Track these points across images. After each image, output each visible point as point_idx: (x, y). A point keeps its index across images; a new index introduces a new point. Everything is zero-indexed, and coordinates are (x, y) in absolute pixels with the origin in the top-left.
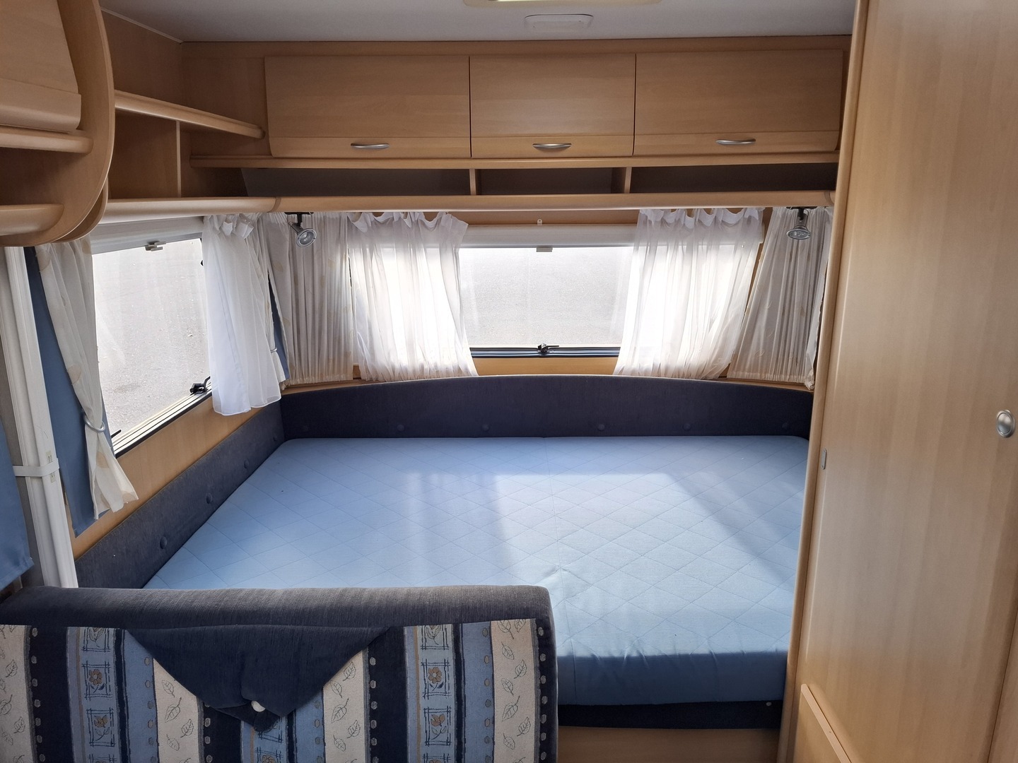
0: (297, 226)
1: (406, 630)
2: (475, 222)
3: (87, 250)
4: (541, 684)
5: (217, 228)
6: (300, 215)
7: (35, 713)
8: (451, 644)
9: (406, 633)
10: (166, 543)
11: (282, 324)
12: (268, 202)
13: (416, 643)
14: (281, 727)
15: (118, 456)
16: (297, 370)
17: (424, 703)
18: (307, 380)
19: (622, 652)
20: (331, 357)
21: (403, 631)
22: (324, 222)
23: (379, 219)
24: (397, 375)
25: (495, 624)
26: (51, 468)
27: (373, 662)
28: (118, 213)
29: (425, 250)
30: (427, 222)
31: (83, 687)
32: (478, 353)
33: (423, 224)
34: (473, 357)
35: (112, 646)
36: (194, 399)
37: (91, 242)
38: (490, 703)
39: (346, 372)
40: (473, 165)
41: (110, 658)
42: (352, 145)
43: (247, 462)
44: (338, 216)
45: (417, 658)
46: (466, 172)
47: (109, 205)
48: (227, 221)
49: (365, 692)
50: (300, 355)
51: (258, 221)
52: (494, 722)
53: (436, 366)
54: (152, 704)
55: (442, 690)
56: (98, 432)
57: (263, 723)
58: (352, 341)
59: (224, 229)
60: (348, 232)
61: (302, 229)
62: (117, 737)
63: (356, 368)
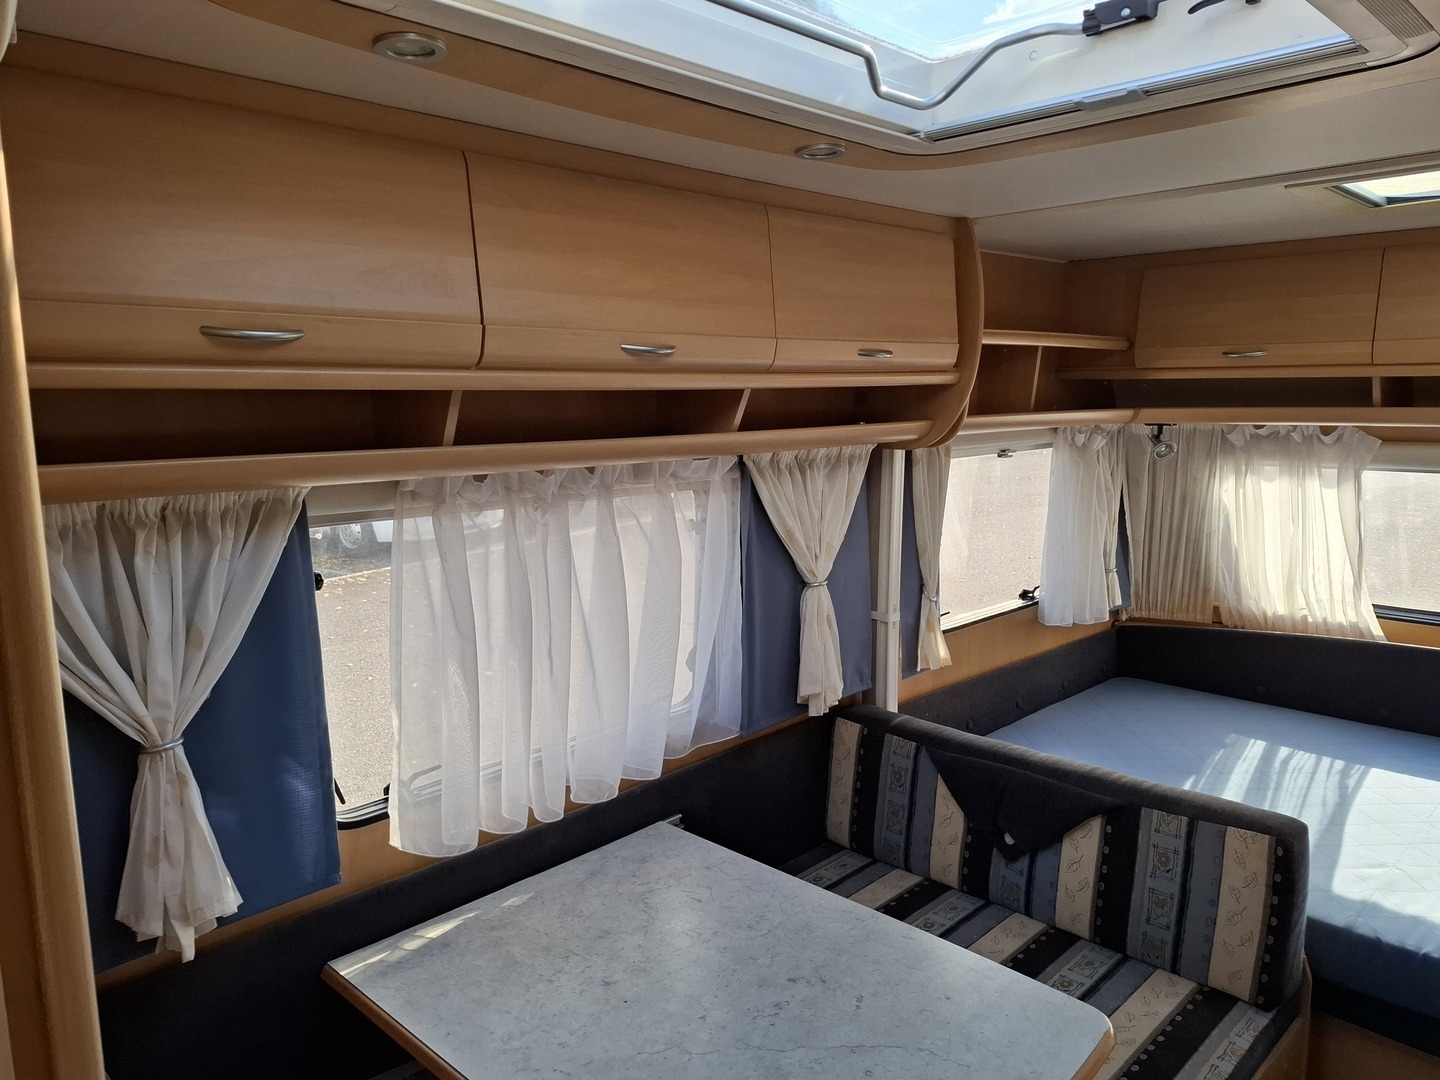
0: (1157, 438)
1: (1144, 811)
2: (1389, 438)
3: (948, 455)
4: (1272, 904)
5: (1070, 439)
6: (1160, 426)
7: (856, 791)
8: (1183, 835)
9: (1143, 812)
10: (971, 726)
11: (1130, 544)
12: (1127, 413)
13: (1150, 827)
14: (1024, 862)
15: (944, 632)
16: (1144, 602)
17: (1150, 882)
18: (1153, 615)
19: (1420, 948)
20: (1186, 592)
21: (1140, 811)
22: (1193, 433)
23: (1259, 431)
24: (1270, 623)
25: (1231, 830)
26: (895, 617)
27: (1109, 829)
28: (975, 426)
29: (1319, 471)
30: (1322, 437)
31: (889, 780)
32: (1383, 613)
33: (1319, 439)
34: (1378, 617)
35: (912, 755)
36: (1020, 603)
37: (952, 448)
38: (1214, 903)
39: (1203, 612)
40: (1376, 374)
41: (910, 764)
42: (1224, 353)
43: (1066, 684)
44: (1211, 428)
45: (1149, 838)
46: (1368, 381)
47: (967, 420)
48: (1080, 432)
49: (1098, 855)
50: (1148, 584)
51: (1119, 432)
52: (1215, 924)
53: (1325, 620)
54: (932, 810)
55: (1169, 875)
56: (931, 601)
57: (1011, 856)
58: (1214, 575)
59: (1076, 439)
60: (1221, 447)
61: (1161, 441)
62: (904, 828)
63: (1216, 609)
